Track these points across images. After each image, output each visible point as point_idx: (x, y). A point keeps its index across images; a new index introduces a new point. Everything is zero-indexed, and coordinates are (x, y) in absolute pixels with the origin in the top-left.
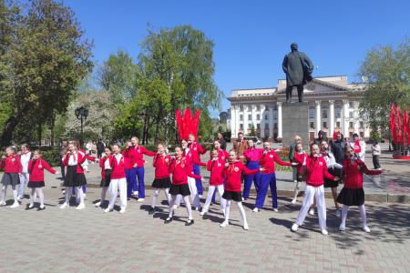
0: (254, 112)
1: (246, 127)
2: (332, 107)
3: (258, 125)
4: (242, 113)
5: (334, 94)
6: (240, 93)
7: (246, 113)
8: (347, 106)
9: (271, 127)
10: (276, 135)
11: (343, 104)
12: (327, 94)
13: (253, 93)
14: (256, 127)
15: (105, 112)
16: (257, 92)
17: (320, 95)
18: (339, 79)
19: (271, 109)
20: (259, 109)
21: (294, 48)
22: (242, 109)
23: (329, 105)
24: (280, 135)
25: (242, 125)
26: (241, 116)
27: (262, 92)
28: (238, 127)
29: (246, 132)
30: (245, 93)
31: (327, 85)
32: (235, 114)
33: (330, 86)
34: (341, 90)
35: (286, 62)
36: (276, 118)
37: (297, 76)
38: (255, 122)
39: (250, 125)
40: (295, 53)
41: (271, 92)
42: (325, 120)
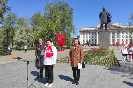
0: (88, 36)
1: (85, 41)
2: (116, 34)
3: (90, 40)
4: (84, 36)
5: (117, 29)
6: (84, 29)
7: (85, 36)
8: (121, 33)
9: (94, 41)
10: (96, 43)
11: (120, 33)
12: (114, 29)
13: (88, 29)
14: (89, 41)
15: (29, 34)
16: (89, 29)
17: (112, 29)
18: (118, 24)
19: (94, 35)
20: (90, 35)
21: (104, 9)
22: (84, 35)
23: (115, 33)
24: (97, 43)
25: (84, 40)
26: (84, 37)
27: (91, 29)
28: (83, 41)
29: (85, 42)
30: (85, 29)
31: (114, 26)
32: (82, 36)
33: (115, 27)
34: (119, 28)
35: (101, 15)
36: (96, 38)
37: (105, 20)
38: (89, 39)
39: (87, 40)
40: (104, 11)
41: (94, 28)
42: (113, 38)
